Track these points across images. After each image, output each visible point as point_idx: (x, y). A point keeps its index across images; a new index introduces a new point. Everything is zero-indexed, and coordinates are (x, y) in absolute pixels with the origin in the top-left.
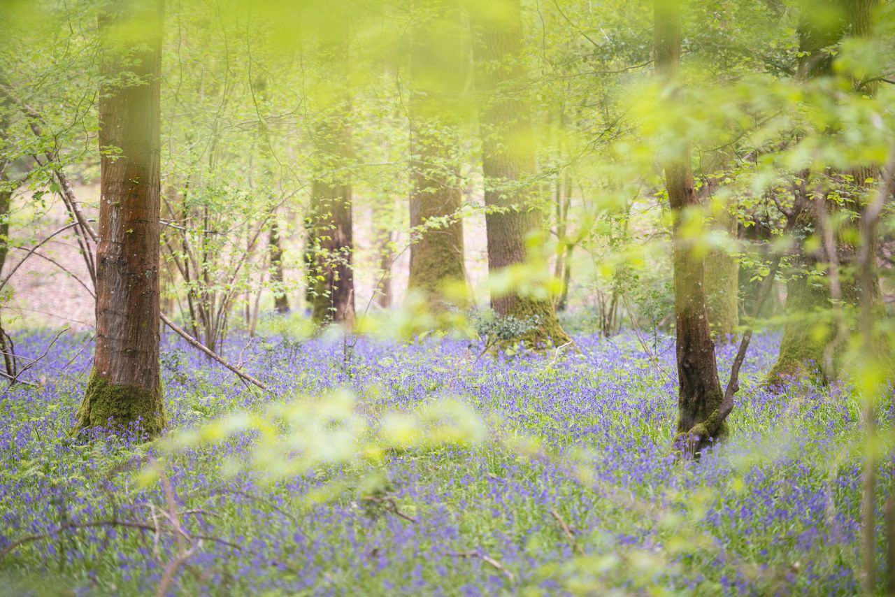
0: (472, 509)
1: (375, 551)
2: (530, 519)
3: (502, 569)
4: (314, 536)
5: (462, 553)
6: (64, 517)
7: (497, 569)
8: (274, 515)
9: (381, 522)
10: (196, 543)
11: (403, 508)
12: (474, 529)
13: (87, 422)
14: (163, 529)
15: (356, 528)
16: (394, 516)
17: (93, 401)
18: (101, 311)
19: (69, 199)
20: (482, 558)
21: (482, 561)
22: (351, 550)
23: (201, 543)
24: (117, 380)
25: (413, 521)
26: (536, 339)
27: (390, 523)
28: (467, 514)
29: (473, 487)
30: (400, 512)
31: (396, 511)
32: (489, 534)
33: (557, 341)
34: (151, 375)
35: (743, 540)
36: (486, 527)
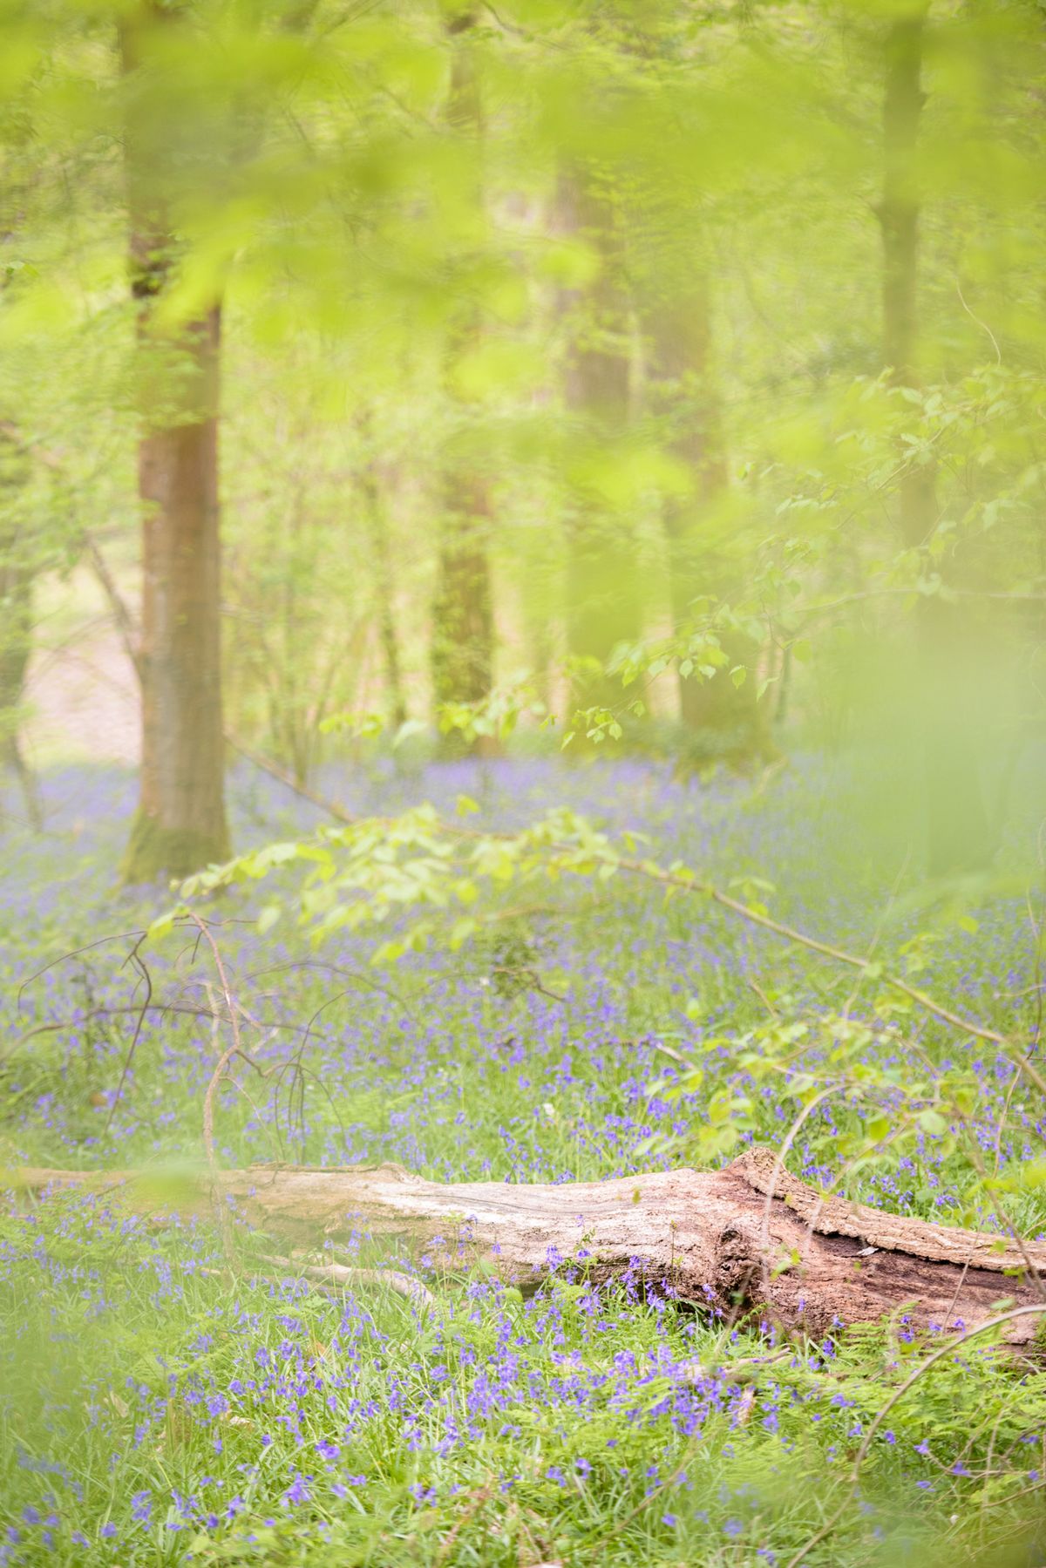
0: (645, 985)
1: (510, 1043)
2: (723, 996)
3: (682, 1061)
4: (428, 1022)
5: (628, 1041)
6: (91, 1000)
7: (675, 1060)
8: (376, 995)
9: (519, 1002)
10: (268, 1033)
11: (550, 985)
12: (647, 1010)
13: (132, 879)
14: (224, 1014)
15: (487, 1013)
16: (537, 994)
17: (139, 850)
18: (149, 729)
19: (106, 582)
20: (654, 1046)
21: (655, 1051)
22: (477, 1041)
23: (275, 1032)
24: (170, 821)
25: (563, 1000)
26: (740, 759)
27: (531, 1000)
28: (638, 991)
29: (648, 956)
30: (544, 989)
31: (539, 987)
32: (667, 1016)
33: (768, 760)
34: (215, 814)
35: (1010, 1016)
36: (664, 1007)
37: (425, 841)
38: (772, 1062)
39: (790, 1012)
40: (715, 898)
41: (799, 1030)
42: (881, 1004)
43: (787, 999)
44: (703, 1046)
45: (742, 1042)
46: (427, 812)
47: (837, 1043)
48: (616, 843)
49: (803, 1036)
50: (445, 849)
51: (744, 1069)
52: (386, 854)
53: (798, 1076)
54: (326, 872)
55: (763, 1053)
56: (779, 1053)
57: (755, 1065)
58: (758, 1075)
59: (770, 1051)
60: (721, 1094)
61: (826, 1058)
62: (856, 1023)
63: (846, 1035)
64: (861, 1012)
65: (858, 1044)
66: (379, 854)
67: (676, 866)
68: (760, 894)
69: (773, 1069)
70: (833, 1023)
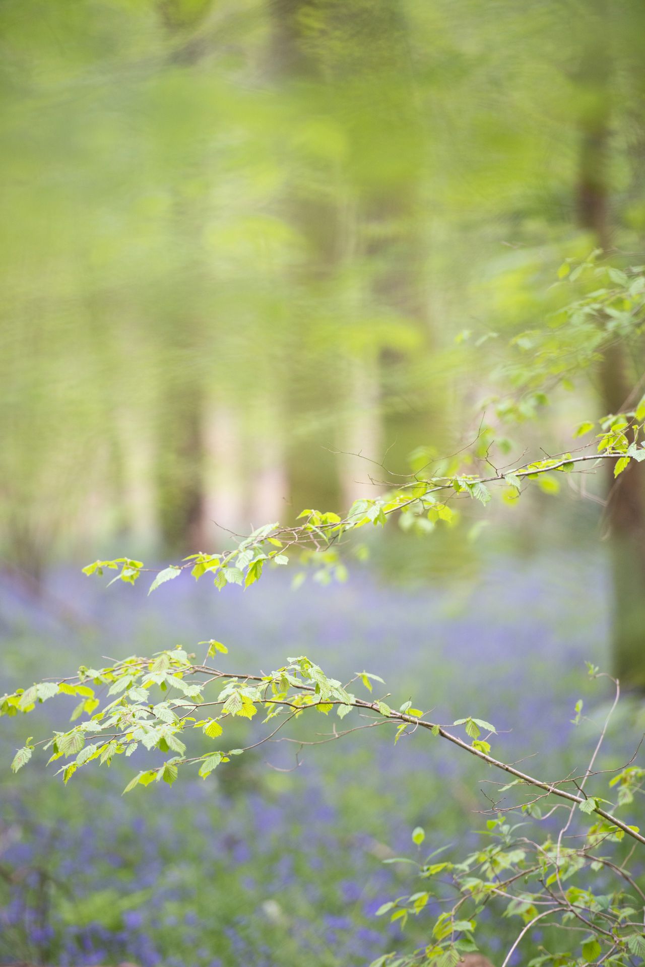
37: (176, 682)
38: (492, 886)
39: (508, 840)
40: (442, 734)
41: (518, 855)
42: (594, 832)
43: (505, 829)
44: (428, 870)
45: (464, 866)
46: (180, 655)
47: (552, 869)
48: (351, 684)
49: (521, 861)
50: (194, 690)
51: (468, 891)
52: (140, 695)
53: (516, 899)
54: (90, 706)
55: (484, 878)
56: (497, 878)
57: (477, 889)
58: (478, 898)
59: (491, 875)
60: (444, 915)
61: (542, 882)
62: (571, 851)
63: (561, 862)
64: (573, 841)
65: (572, 871)
66: (133, 694)
67: (406, 706)
68: (483, 733)
69: (493, 892)
70: (550, 850)
